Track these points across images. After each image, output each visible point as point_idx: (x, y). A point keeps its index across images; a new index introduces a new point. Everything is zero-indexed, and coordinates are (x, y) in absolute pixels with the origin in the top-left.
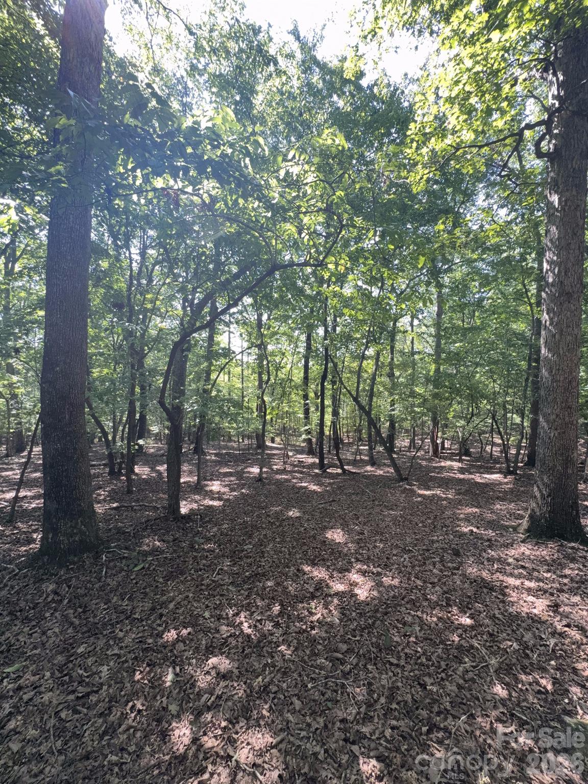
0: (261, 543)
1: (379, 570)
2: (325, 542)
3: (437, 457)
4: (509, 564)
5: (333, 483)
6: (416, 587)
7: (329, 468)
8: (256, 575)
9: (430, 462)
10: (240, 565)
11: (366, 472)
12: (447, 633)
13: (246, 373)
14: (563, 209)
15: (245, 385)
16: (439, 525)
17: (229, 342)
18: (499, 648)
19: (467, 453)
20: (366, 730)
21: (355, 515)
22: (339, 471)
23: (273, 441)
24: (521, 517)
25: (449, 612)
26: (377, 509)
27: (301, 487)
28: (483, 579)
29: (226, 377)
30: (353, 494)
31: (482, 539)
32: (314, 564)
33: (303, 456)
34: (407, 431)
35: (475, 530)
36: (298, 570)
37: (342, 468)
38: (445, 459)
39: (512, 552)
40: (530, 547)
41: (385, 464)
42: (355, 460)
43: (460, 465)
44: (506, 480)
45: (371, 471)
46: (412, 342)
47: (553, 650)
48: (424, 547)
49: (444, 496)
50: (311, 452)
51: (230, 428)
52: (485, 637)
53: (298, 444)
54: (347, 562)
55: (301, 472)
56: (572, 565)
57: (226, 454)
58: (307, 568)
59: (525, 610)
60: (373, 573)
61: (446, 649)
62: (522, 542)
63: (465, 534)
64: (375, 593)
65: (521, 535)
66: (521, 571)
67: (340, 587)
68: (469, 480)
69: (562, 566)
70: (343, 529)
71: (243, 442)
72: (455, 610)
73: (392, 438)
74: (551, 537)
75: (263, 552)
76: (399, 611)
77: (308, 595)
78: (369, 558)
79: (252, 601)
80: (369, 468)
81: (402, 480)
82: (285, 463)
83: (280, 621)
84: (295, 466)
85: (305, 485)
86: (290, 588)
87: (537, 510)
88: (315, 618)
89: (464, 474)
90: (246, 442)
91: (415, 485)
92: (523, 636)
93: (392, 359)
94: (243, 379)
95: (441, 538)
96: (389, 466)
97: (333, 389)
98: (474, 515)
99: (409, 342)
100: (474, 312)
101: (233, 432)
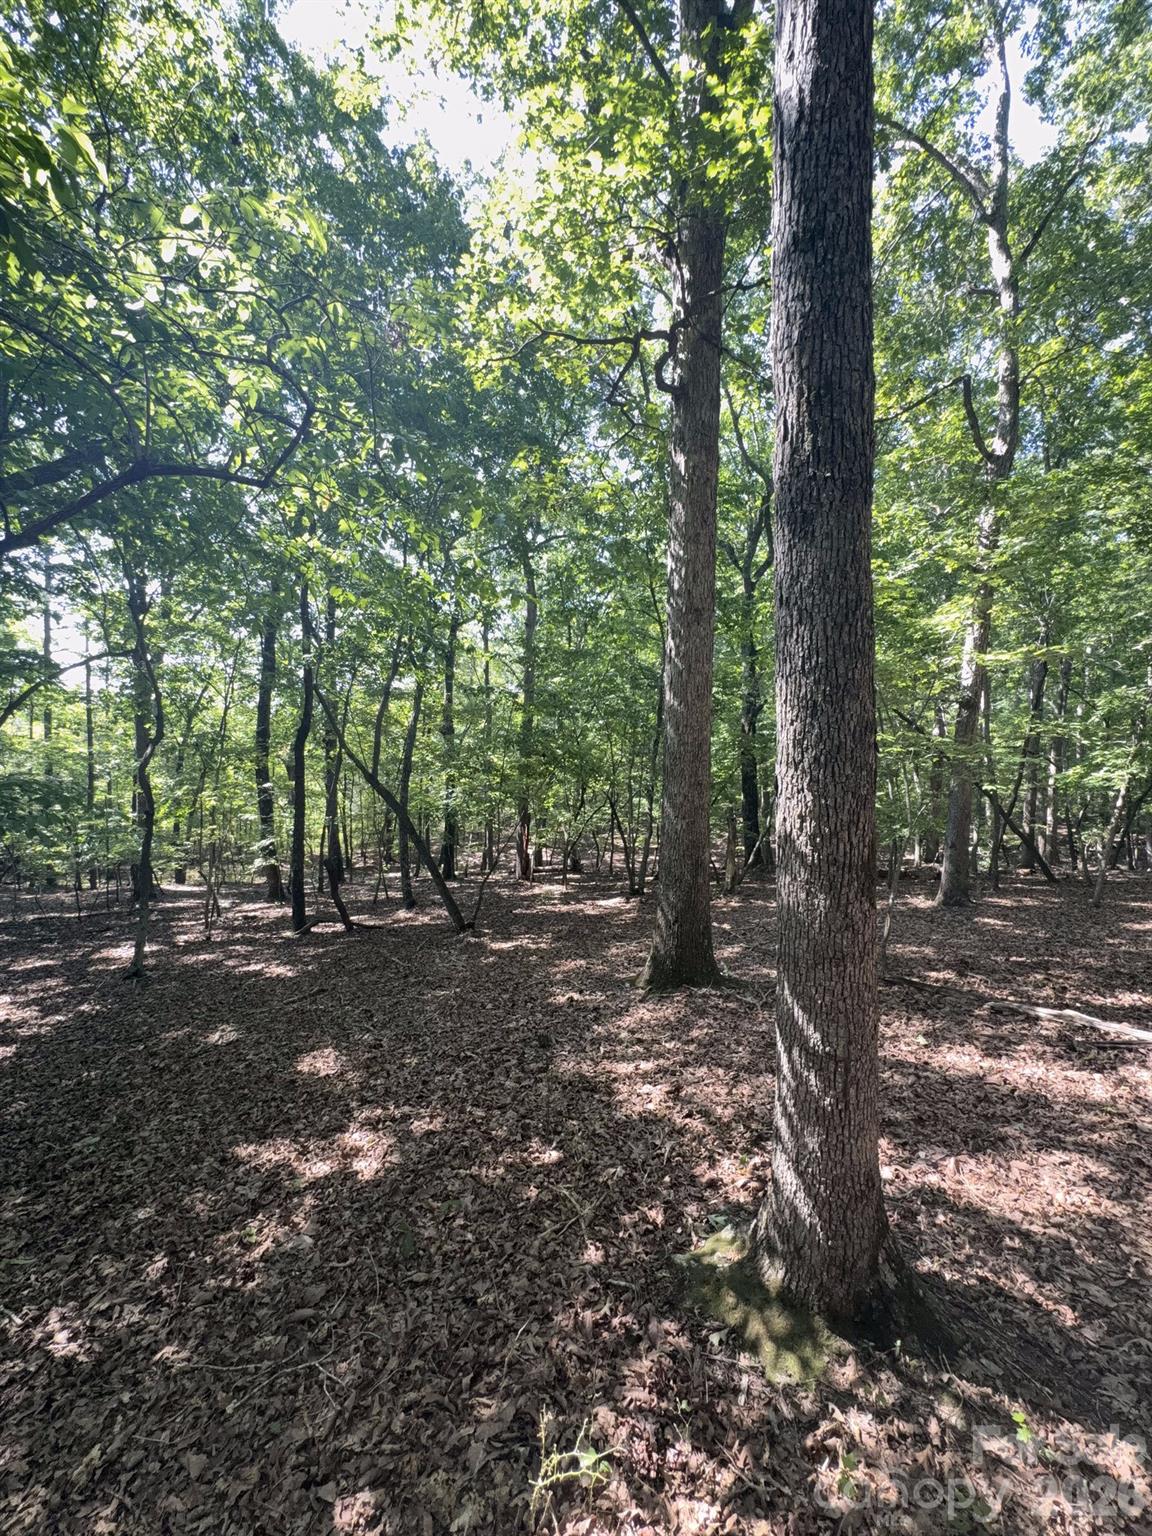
0: (126, 1123)
1: (406, 1109)
2: (293, 1082)
3: (528, 879)
4: (621, 1042)
5: (324, 955)
6: (474, 1121)
7: (314, 925)
8: (104, 1205)
9: (515, 889)
10: (56, 1194)
11: (395, 922)
12: (518, 1189)
13: (101, 718)
14: (691, 479)
15: (96, 747)
16: (521, 998)
17: (47, 640)
18: (597, 1184)
19: (576, 868)
20: (352, 1441)
21: (366, 1011)
22: (340, 927)
23: (180, 878)
24: (641, 962)
25: (526, 1150)
26: (412, 993)
27: (247, 973)
28: (582, 1076)
29: (39, 728)
30: (365, 970)
31: (585, 1009)
32: (262, 1136)
33: (258, 906)
34: (478, 836)
35: (576, 996)
36: (223, 1161)
37: (345, 920)
38: (541, 881)
39: (627, 1021)
40: (651, 1007)
41: (434, 903)
42: (375, 901)
43: (562, 889)
44: (628, 906)
45: (407, 919)
46: (486, 671)
47: (669, 1160)
48: (493, 1046)
49: (533, 947)
50: (275, 894)
51: (49, 857)
52: (577, 1173)
53: (247, 879)
54: (342, 1112)
55: (250, 942)
56: (701, 1022)
57: (38, 922)
58: (244, 1151)
59: (638, 1108)
60: (393, 1120)
61: (517, 1217)
62: (641, 1001)
63: (560, 1007)
64: (395, 1158)
65: (641, 991)
66: (637, 1048)
67: (321, 1168)
68: (575, 913)
69: (689, 1026)
70: (335, 1048)
71: (93, 886)
72: (535, 1143)
73: (449, 853)
74: (677, 987)
75: (129, 1146)
76: (439, 1178)
77: (244, 1209)
78: (387, 1092)
79: (88, 1272)
80: (402, 914)
81: (463, 928)
82: (209, 926)
83: (165, 1292)
84: (235, 930)
85: (258, 967)
86: (200, 1207)
87: (661, 947)
88: (258, 1253)
89: (568, 903)
90: (102, 886)
91: (485, 935)
92: (631, 1152)
93: (450, 700)
94: (90, 731)
95: (523, 1022)
96: (440, 906)
97: (328, 757)
98: (577, 972)
99: (480, 671)
100: (586, 625)
101: (59, 866)
